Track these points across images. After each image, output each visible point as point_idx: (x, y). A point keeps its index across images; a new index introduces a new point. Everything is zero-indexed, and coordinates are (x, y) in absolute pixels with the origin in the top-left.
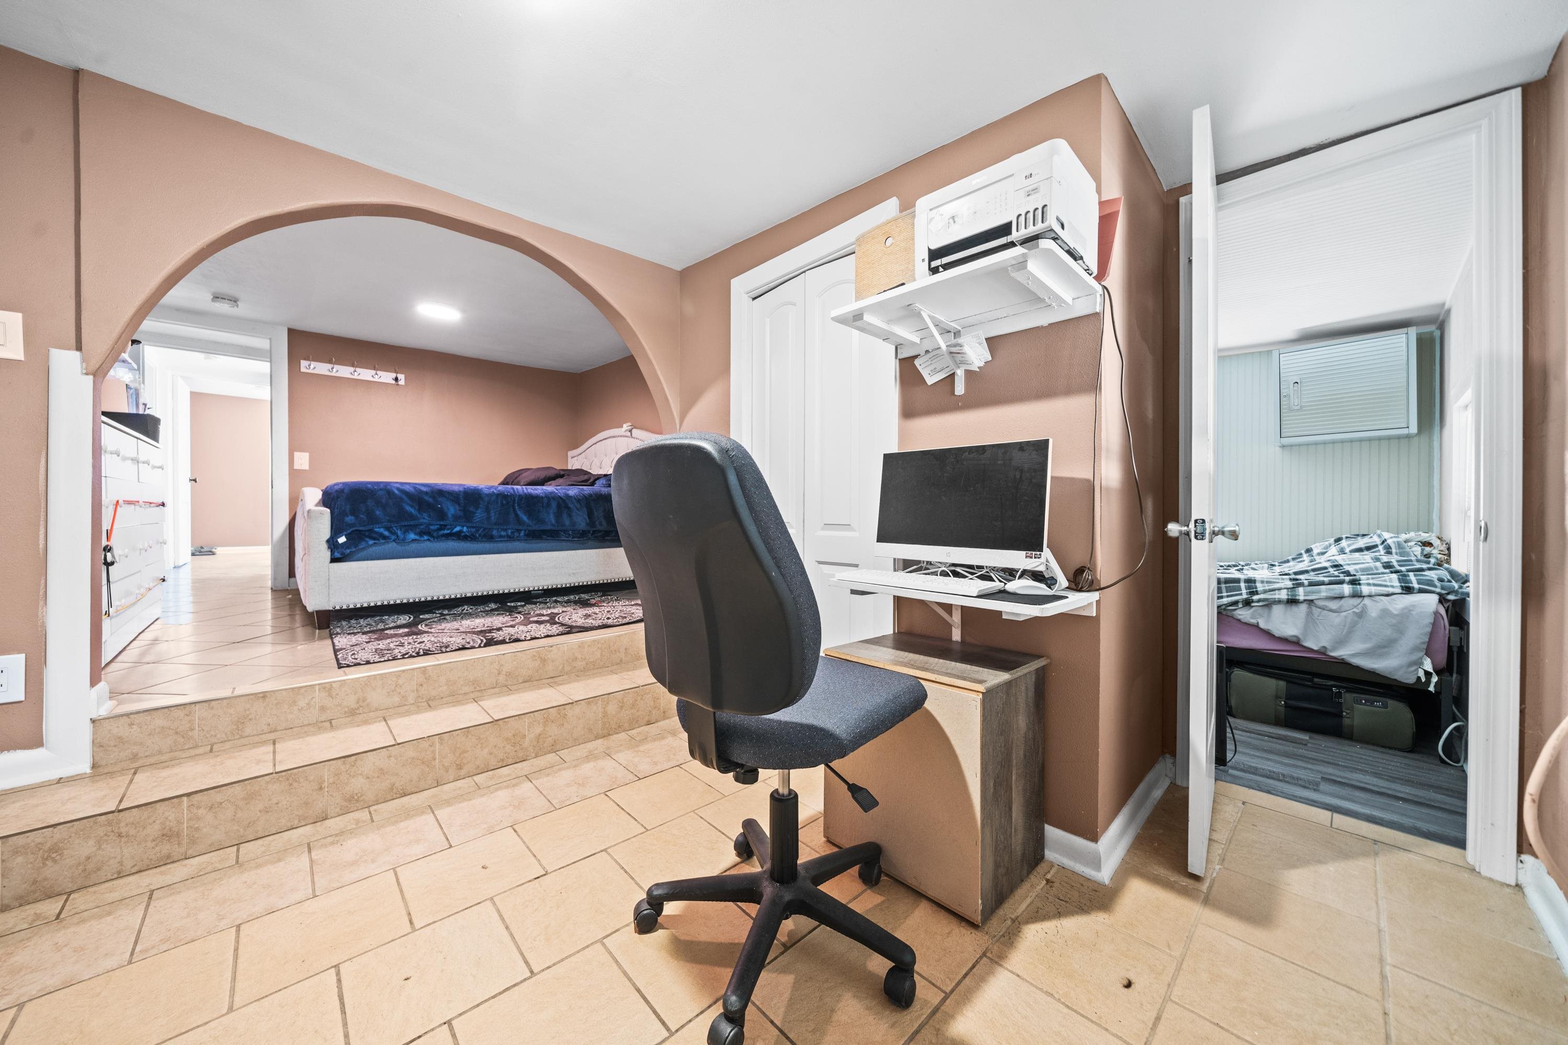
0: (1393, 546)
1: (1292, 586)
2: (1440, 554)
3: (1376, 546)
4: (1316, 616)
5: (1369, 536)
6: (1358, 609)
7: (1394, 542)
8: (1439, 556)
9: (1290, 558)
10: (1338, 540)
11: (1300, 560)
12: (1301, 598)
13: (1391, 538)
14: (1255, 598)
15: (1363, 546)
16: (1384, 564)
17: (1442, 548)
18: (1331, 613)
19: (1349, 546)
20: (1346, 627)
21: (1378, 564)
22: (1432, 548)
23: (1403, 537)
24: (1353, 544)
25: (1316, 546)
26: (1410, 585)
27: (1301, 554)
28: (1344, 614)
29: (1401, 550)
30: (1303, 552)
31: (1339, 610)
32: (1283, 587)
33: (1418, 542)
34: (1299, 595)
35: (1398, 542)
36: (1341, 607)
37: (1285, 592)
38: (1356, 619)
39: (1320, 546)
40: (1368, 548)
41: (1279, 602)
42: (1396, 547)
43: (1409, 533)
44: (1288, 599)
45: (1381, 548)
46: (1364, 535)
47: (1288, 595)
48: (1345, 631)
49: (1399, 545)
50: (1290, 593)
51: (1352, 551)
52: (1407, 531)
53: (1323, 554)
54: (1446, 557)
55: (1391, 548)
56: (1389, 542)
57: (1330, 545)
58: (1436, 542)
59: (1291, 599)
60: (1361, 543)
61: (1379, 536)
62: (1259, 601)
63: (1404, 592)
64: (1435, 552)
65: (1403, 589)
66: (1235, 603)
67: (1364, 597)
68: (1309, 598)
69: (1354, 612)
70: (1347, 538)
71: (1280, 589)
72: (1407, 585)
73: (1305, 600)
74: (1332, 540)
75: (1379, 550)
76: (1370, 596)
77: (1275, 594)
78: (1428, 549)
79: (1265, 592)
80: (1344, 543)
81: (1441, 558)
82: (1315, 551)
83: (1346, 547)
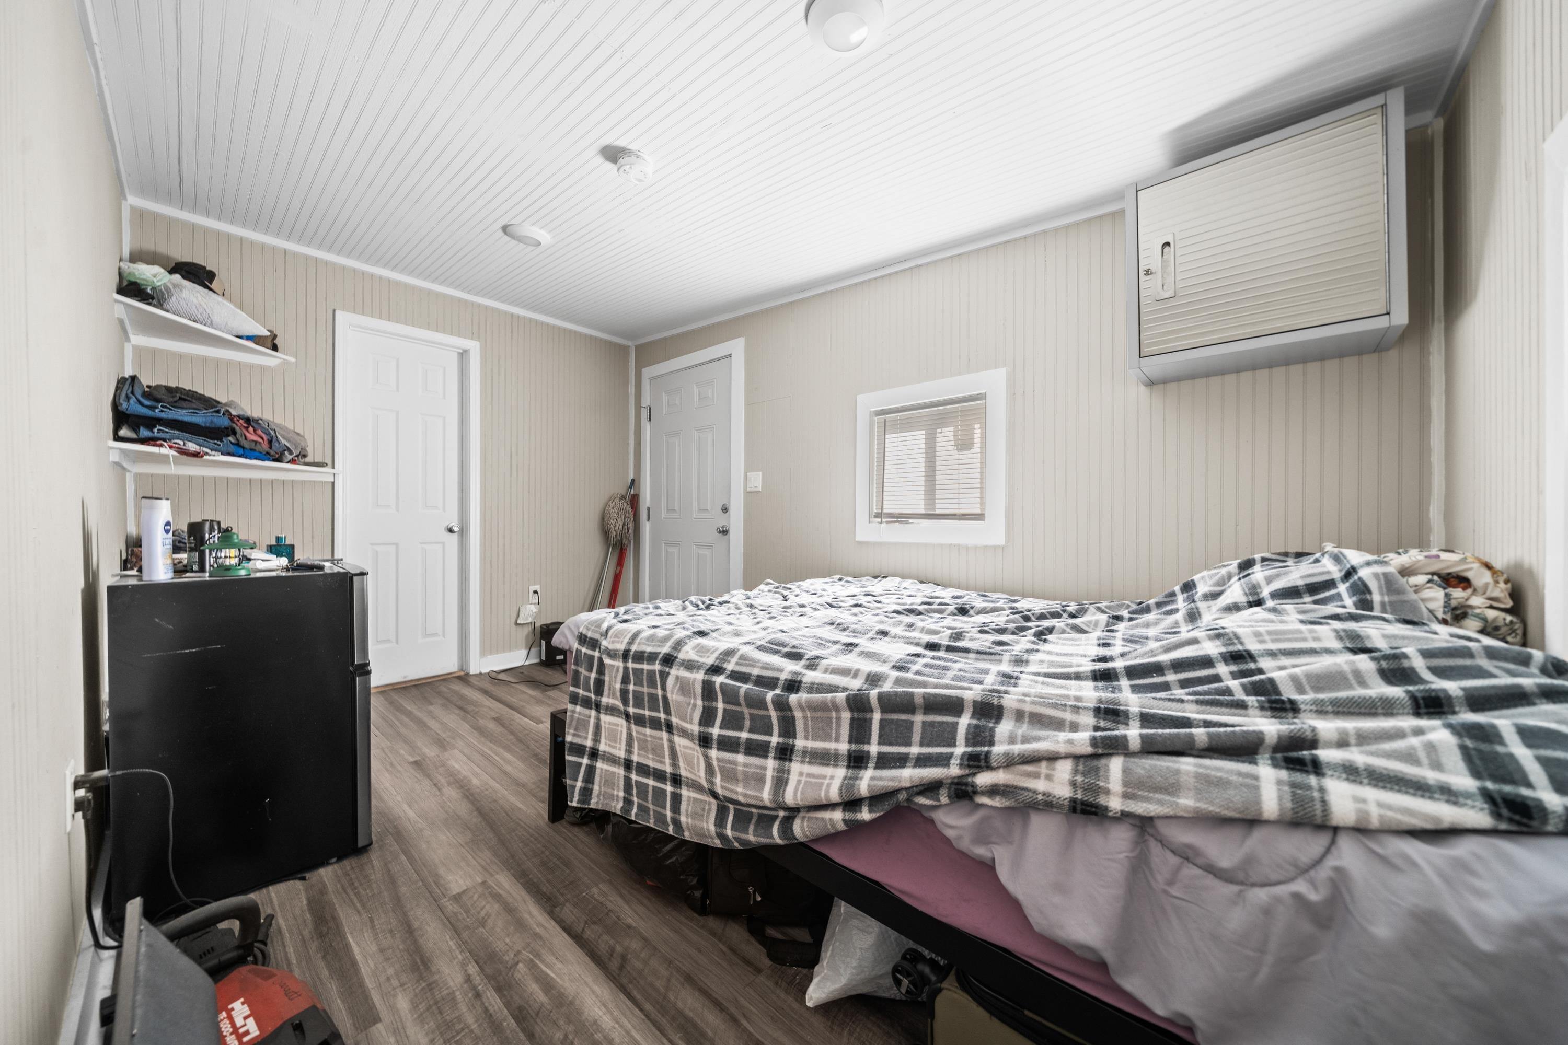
0: (1373, 585)
1: (1089, 750)
2: (1491, 607)
3: (1330, 584)
4: (1160, 878)
5: (1312, 558)
6: (1313, 884)
7: (1376, 575)
8: (1491, 614)
9: (1152, 602)
10: (1246, 565)
11: (1169, 608)
12: (1115, 804)
13: (1368, 564)
14: (983, 779)
15: (1300, 583)
16: (1384, 664)
17: (1496, 593)
18: (1210, 880)
19: (1269, 580)
20: (1269, 959)
21: (1364, 662)
22: (1469, 591)
23: (1396, 561)
24: (1278, 576)
25: (1203, 578)
26: (1525, 792)
27: (1173, 594)
28: (1261, 895)
29: (1394, 598)
30: (1177, 589)
31: (1241, 876)
32: (1062, 749)
33: (1433, 574)
34: (1107, 792)
35: (1386, 575)
36: (1249, 861)
37: (1064, 769)
38: (1307, 927)
39: (1211, 577)
40: (1313, 589)
41: (1048, 805)
42: (1380, 588)
43: (1406, 552)
44: (1073, 801)
45: (1342, 588)
46: (1299, 555)
47: (1074, 784)
48: (1263, 974)
49: (1389, 584)
50: (1079, 778)
51: (1275, 595)
52: (1400, 547)
53: (1215, 596)
54: (1509, 618)
55: (1370, 592)
56: (1364, 573)
57: (1230, 577)
58: (1481, 578)
59: (1083, 803)
60: (1297, 574)
61: (1337, 559)
62: (993, 791)
63: (1503, 826)
64: (1477, 601)
65: (1497, 815)
66: (931, 788)
67: (1336, 830)
68: (1140, 808)
69: (1297, 896)
70: (1264, 560)
71: (1053, 758)
72: (1508, 788)
73: (1125, 816)
74: (1234, 565)
75: (1339, 595)
76: (1361, 830)
77: (1037, 776)
78: (1458, 594)
79: (1010, 762)
80: (1258, 574)
81: (1495, 620)
82: (1202, 589)
83: (1263, 583)
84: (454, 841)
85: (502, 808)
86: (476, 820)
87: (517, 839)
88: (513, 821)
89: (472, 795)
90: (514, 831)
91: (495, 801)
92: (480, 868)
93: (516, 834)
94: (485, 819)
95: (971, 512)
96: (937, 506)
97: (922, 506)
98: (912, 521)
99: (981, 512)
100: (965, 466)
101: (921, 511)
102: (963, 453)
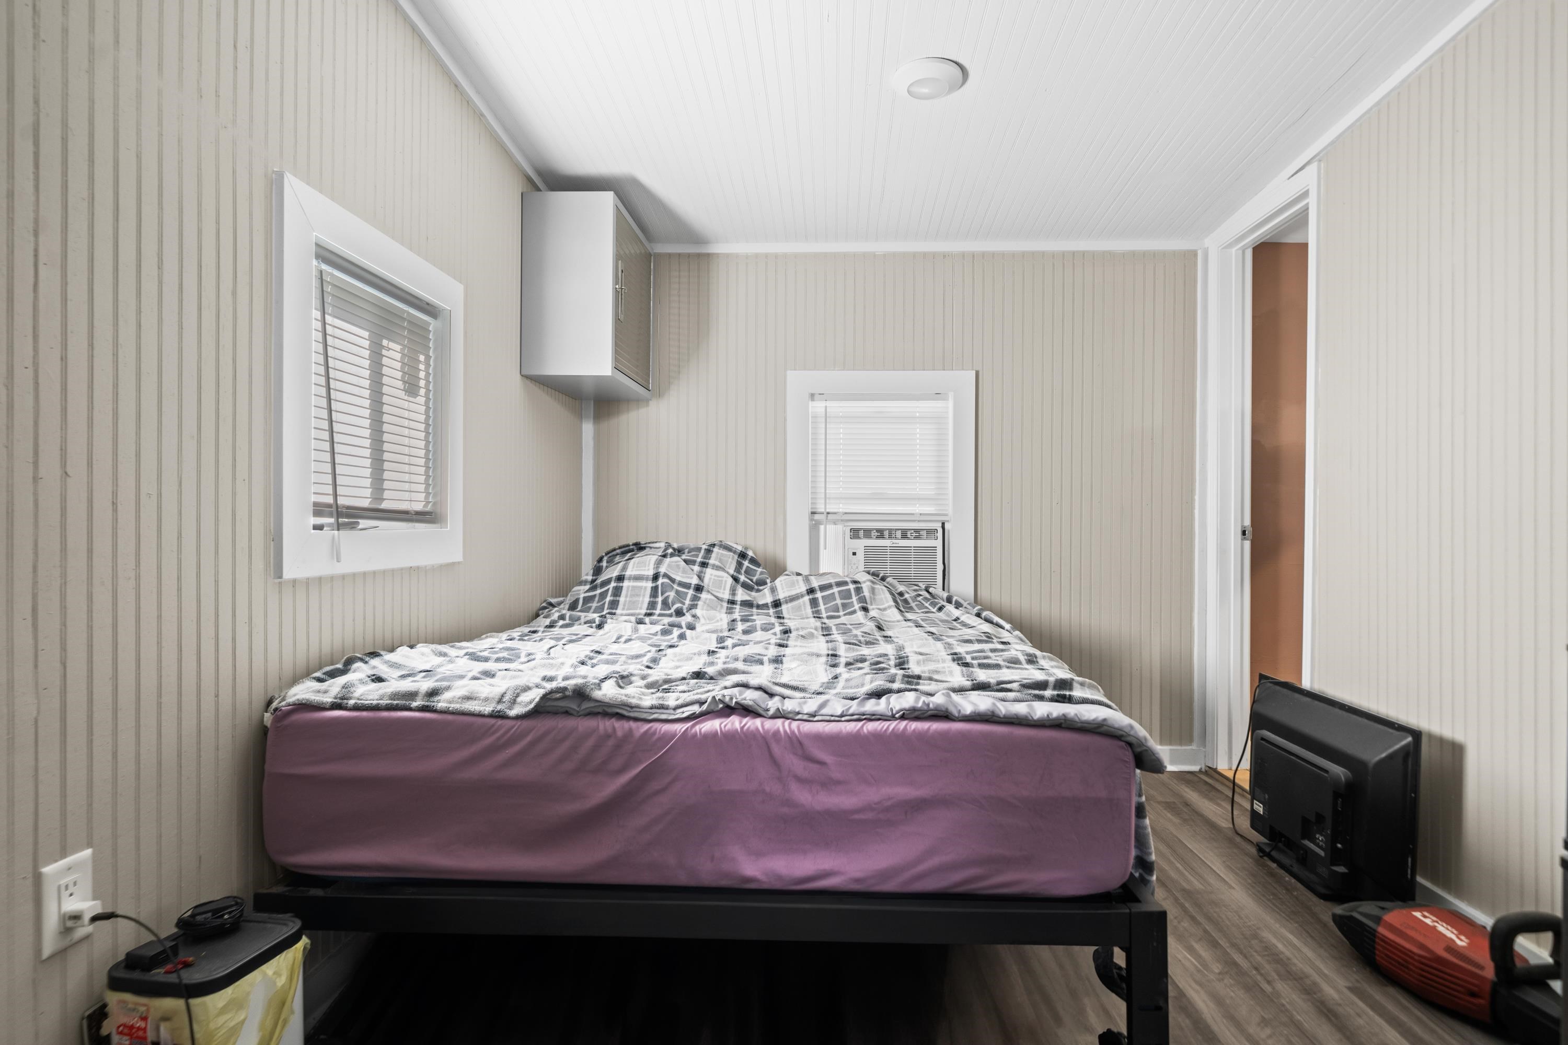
95: (419, 507)
96: (386, 494)
97: (368, 492)
98: (363, 523)
99: (429, 508)
100: (413, 424)
101: (366, 503)
102: (411, 399)
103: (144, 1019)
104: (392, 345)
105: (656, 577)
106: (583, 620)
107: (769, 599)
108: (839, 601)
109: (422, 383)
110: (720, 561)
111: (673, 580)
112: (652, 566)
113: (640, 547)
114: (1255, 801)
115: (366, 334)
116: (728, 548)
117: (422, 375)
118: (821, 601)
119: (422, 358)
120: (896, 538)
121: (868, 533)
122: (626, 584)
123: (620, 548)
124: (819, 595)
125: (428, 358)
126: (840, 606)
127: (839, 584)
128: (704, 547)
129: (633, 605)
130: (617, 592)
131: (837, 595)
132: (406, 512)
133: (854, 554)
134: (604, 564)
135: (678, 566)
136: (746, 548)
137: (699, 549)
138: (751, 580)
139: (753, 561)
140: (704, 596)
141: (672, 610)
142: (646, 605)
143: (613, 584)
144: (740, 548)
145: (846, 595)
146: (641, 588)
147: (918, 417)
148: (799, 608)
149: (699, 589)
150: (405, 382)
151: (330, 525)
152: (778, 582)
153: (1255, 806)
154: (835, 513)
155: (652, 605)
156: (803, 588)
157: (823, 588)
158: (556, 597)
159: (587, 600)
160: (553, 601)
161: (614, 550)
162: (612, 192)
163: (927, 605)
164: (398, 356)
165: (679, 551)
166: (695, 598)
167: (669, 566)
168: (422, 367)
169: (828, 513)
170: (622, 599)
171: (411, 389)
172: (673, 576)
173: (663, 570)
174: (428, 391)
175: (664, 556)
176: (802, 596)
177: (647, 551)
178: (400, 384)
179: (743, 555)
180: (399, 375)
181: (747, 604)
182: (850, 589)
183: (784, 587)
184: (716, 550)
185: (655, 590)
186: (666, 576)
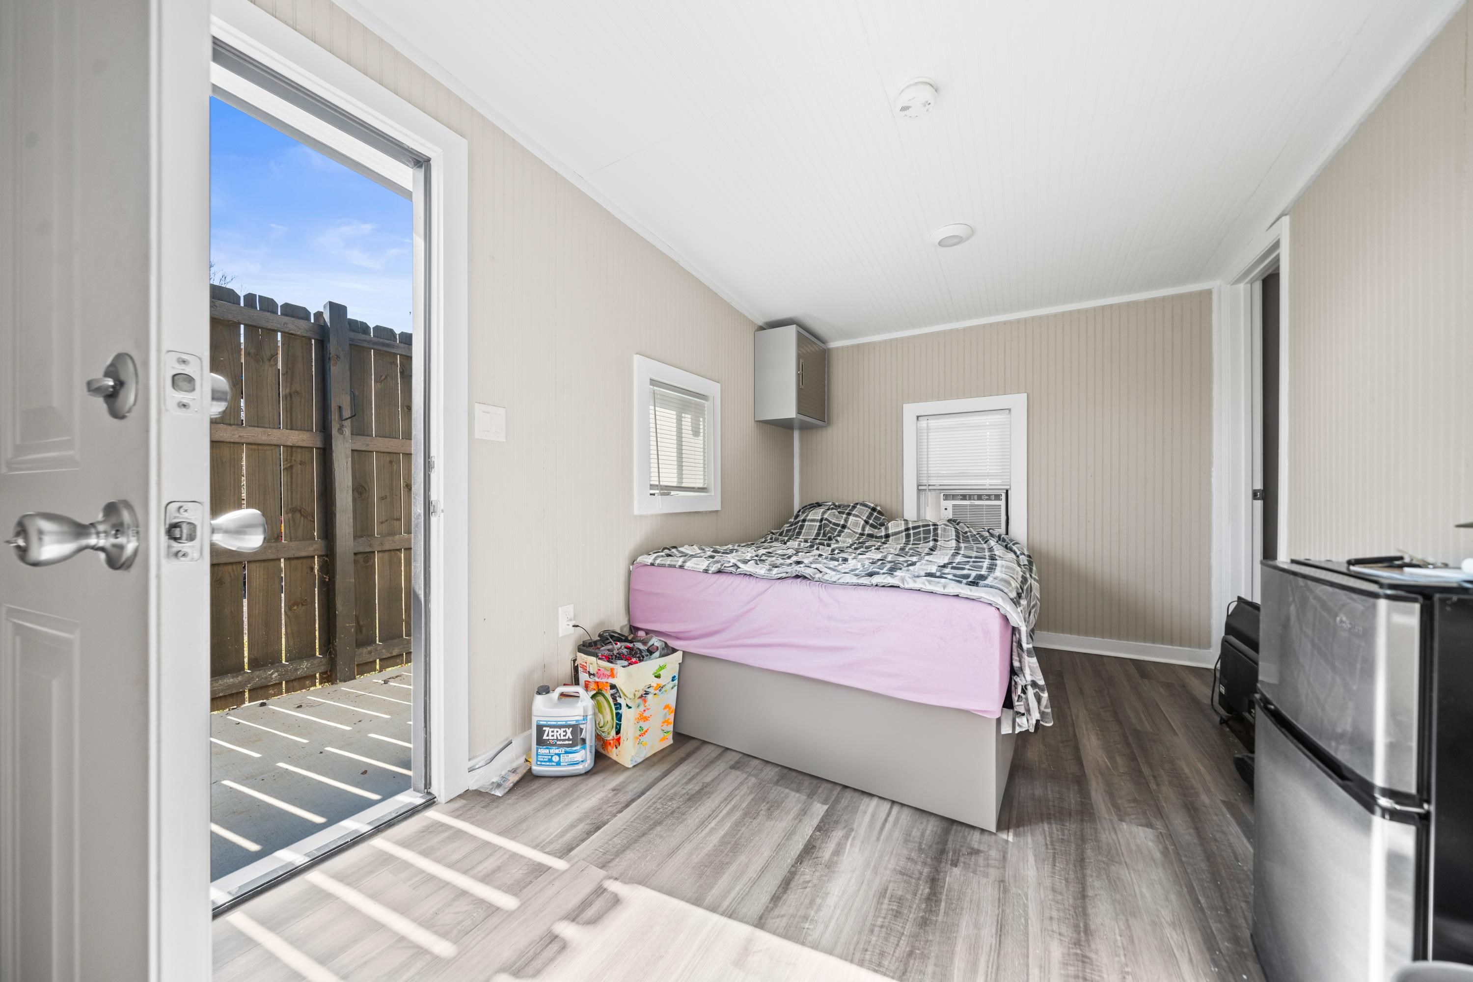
84: (1133, 876)
85: (1054, 873)
86: (1096, 885)
87: (1066, 832)
88: (1054, 849)
89: (1076, 927)
90: (1062, 839)
91: (1054, 890)
92: (1118, 832)
93: (1064, 835)
94: (1084, 876)
95: (701, 486)
96: (684, 480)
97: (676, 480)
98: (673, 493)
99: (705, 486)
100: (696, 449)
101: (675, 484)
102: (696, 438)
103: (586, 663)
104: (687, 416)
105: (821, 520)
106: (780, 540)
107: (883, 534)
108: (922, 536)
109: (702, 431)
110: (859, 512)
111: (830, 522)
112: (820, 515)
113: (819, 505)
114: (1221, 685)
115: (674, 413)
116: (866, 506)
117: (701, 427)
118: (912, 535)
119: (701, 419)
120: (974, 500)
121: (954, 497)
122: (806, 523)
123: (809, 505)
124: (911, 532)
125: (704, 419)
126: (922, 538)
127: (924, 526)
128: (852, 505)
129: (808, 534)
130: (802, 527)
131: (922, 532)
132: (694, 488)
133: (946, 509)
134: (800, 513)
135: (834, 515)
136: (877, 506)
137: (849, 506)
138: (877, 523)
139: (880, 513)
140: (846, 530)
141: (827, 538)
142: (814, 534)
143: (800, 523)
144: (872, 505)
145: (928, 532)
146: (813, 525)
147: (988, 425)
148: (898, 539)
149: (844, 527)
150: (692, 430)
151: (657, 493)
152: (890, 524)
153: (1221, 688)
154: (934, 485)
155: (818, 534)
156: (903, 528)
157: (914, 528)
158: (775, 530)
159: (788, 531)
160: (774, 531)
161: (806, 506)
162: (795, 325)
163: (980, 540)
164: (690, 420)
165: (836, 507)
166: (841, 532)
167: (830, 514)
168: (701, 423)
169: (929, 485)
170: (803, 531)
171: (696, 433)
172: (831, 520)
173: (825, 516)
174: (704, 433)
175: (828, 509)
176: (902, 532)
177: (821, 507)
178: (691, 432)
179: (874, 509)
180: (690, 428)
181: (871, 536)
182: (930, 529)
183: (893, 526)
184: (858, 506)
185: (820, 527)
186: (826, 519)
